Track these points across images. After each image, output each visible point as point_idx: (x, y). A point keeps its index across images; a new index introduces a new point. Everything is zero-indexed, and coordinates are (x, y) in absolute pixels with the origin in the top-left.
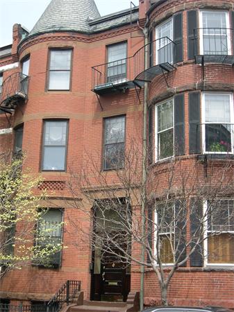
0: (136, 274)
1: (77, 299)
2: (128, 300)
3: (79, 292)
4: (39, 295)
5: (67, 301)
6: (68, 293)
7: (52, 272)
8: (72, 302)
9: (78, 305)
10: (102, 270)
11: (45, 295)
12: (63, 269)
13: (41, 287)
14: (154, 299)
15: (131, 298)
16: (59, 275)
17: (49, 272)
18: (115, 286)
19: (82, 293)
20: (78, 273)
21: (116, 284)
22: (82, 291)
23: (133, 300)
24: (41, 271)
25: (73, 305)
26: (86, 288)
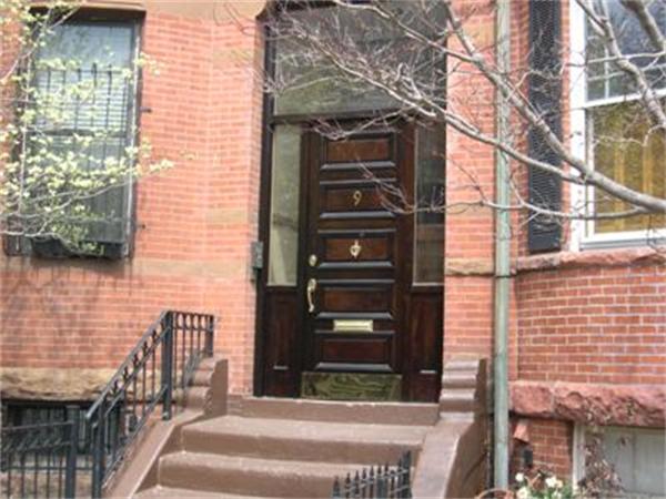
0: (467, 282)
1: (202, 392)
2: (446, 395)
3: (212, 363)
4: (38, 373)
5: (166, 400)
6: (167, 366)
7: (92, 277)
8: (185, 403)
9: (209, 415)
10: (304, 273)
11: (62, 375)
12: (141, 265)
13: (43, 341)
14: (584, 389)
15: (455, 386)
16: (123, 292)
17: (80, 280)
18: (363, 335)
19: (223, 366)
20: (202, 283)
21: (366, 326)
22: (219, 357)
23: (469, 395)
24: (45, 274)
25: (190, 414)
26: (237, 345)
